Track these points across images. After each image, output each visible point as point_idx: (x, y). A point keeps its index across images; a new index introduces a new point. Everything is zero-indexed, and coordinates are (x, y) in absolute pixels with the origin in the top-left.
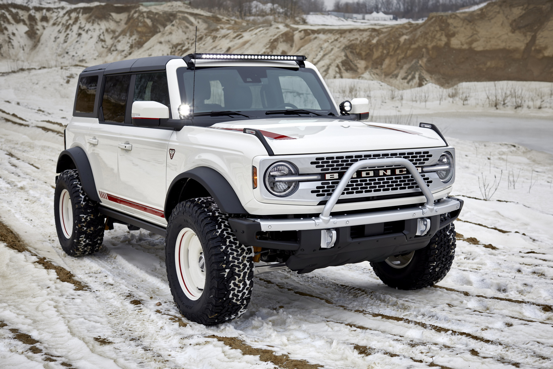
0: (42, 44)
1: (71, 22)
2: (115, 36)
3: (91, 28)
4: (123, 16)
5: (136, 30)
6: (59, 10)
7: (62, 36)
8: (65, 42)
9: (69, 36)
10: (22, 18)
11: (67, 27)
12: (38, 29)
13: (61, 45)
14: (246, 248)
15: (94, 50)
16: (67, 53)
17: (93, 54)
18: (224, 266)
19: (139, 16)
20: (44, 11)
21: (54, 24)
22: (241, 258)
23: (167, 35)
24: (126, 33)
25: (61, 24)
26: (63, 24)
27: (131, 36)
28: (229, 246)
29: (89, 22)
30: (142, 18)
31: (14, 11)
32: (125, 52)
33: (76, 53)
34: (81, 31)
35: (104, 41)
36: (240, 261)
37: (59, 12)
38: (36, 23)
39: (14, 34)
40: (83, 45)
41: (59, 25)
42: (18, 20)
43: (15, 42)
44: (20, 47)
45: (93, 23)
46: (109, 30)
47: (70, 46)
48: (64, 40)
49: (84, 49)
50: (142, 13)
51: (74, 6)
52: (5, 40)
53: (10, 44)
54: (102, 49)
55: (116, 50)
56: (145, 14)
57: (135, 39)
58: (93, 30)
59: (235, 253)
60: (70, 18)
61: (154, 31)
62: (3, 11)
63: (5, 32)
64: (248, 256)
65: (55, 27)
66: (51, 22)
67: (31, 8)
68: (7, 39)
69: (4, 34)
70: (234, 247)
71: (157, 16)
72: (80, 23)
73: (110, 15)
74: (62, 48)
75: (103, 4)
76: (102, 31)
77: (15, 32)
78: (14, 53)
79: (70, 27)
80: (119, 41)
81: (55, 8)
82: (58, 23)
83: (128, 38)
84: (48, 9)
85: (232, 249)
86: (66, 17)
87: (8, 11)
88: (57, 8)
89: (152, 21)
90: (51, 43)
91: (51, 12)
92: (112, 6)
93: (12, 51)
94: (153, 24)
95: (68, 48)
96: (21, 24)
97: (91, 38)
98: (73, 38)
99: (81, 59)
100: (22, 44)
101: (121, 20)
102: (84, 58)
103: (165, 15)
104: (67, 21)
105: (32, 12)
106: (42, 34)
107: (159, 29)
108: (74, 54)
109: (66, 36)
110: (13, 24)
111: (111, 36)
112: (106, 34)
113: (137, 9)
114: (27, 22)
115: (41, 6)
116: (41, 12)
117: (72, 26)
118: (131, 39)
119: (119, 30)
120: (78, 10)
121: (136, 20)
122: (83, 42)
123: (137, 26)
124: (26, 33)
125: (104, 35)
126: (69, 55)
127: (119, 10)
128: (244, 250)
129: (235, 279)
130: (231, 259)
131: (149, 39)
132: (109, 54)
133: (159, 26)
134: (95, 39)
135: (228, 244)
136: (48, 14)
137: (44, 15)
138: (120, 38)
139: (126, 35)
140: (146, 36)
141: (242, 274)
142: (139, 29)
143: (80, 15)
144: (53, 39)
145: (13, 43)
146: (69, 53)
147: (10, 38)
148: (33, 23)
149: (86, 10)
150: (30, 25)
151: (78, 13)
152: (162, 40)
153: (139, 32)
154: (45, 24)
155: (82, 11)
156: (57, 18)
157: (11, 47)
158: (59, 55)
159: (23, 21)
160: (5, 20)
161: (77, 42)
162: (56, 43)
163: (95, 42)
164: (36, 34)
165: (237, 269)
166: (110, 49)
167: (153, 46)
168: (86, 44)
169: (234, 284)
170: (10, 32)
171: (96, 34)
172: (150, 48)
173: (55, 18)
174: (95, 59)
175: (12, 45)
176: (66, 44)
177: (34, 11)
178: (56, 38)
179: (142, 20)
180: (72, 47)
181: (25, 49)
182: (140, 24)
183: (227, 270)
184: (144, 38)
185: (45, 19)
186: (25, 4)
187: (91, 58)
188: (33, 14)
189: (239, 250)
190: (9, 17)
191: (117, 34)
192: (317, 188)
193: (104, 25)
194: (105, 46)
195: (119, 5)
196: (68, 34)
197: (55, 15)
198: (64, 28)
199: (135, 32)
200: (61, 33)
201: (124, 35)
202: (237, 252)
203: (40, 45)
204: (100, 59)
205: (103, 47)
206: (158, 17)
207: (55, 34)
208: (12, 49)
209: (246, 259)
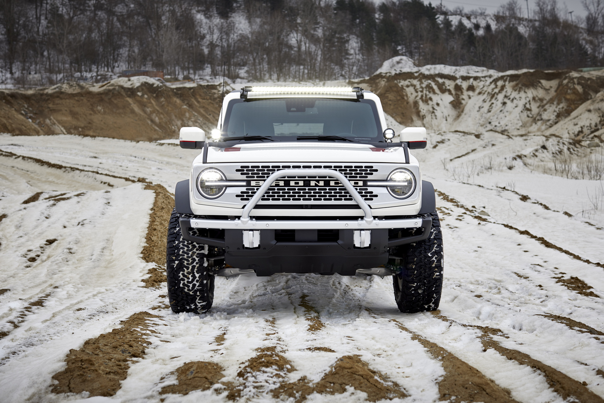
0: (465, 114)
1: (496, 90)
2: (542, 104)
3: (517, 97)
4: (554, 83)
5: (564, 97)
6: (487, 78)
7: (486, 106)
8: (489, 111)
9: (494, 105)
10: (448, 88)
11: (493, 96)
12: (463, 99)
13: (484, 115)
14: (197, 246)
15: (518, 120)
16: (490, 123)
17: (517, 124)
18: (174, 258)
19: (568, 82)
20: (472, 80)
21: (480, 93)
22: (191, 253)
23: (598, 103)
24: (554, 101)
25: (486, 93)
26: (489, 93)
27: (558, 104)
28: (182, 242)
29: (515, 90)
30: (572, 84)
31: (440, 81)
32: (551, 122)
33: (499, 123)
34: (506, 100)
35: (529, 110)
36: (190, 255)
37: (486, 80)
38: (462, 93)
39: (438, 104)
40: (507, 114)
41: (484, 93)
42: (443, 90)
43: (438, 113)
44: (443, 117)
45: (519, 91)
46: (537, 99)
47: (494, 116)
48: (489, 109)
49: (507, 118)
50: (572, 79)
51: (501, 74)
52: (429, 110)
53: (433, 114)
54: (528, 119)
55: (542, 119)
56: (576, 80)
57: (563, 108)
58: (519, 99)
59: (186, 248)
60: (496, 87)
61: (584, 98)
62: (429, 81)
63: (430, 102)
64: (198, 252)
65: (481, 96)
66: (478, 91)
67: (458, 77)
68: (431, 109)
69: (428, 104)
70: (186, 243)
71: (589, 82)
72: (506, 92)
73: (540, 82)
74: (485, 118)
75: (532, 71)
76: (528, 99)
77: (440, 102)
78: (437, 124)
79: (496, 95)
80: (545, 110)
81: (483, 77)
82: (483, 92)
83: (555, 106)
84: (476, 78)
85: (184, 245)
86: (493, 86)
87: (435, 81)
88: (485, 77)
89: (583, 87)
90: (475, 114)
91: (478, 81)
92: (542, 72)
93: (435, 122)
94: (584, 90)
95: (491, 118)
96: (447, 93)
97: (516, 107)
98: (498, 107)
99: (503, 129)
100: (446, 114)
101: (551, 87)
102: (507, 128)
103: (599, 81)
104: (493, 89)
105: (459, 82)
106: (467, 103)
107: (591, 96)
108: (497, 124)
109: (490, 106)
110: (438, 94)
111: (538, 104)
112: (532, 103)
113: (567, 75)
114: (453, 92)
115: (468, 75)
116: (468, 81)
117: (497, 95)
118: (559, 107)
119: (548, 98)
120: (505, 78)
121: (565, 87)
122: (507, 112)
123: (566, 93)
124: (451, 103)
125: (530, 104)
126: (492, 125)
127: (549, 77)
128: (196, 247)
129: (184, 271)
130: (181, 253)
131: (578, 107)
132: (534, 124)
133: (591, 93)
134: (521, 108)
135: (181, 240)
136: (475, 83)
137: (470, 84)
138: (547, 107)
139: (553, 104)
140: (574, 104)
141: (190, 267)
142: (568, 97)
143: (507, 83)
144: (477, 109)
145: (436, 114)
146: (492, 123)
147: (433, 109)
148: (459, 93)
149: (513, 78)
150: (456, 94)
151: (505, 81)
152: (592, 108)
153: (567, 100)
154: (471, 93)
155: (508, 78)
156: (484, 87)
157: (434, 117)
158: (482, 126)
159: (449, 91)
160: (431, 90)
161: (501, 111)
162: (479, 113)
163: (520, 111)
164: (461, 103)
165: (186, 262)
166: (535, 119)
167: (581, 115)
168: (511, 113)
169: (183, 274)
170: (434, 102)
171: (521, 103)
172: (577, 117)
173: (482, 87)
174: (518, 129)
175: (436, 116)
176: (490, 114)
177: (460, 80)
178: (480, 108)
179: (572, 87)
180: (496, 116)
181: (448, 119)
182: (569, 91)
183: (177, 262)
184: (573, 106)
185: (471, 88)
186: (452, 74)
187: (513, 128)
188: (459, 84)
189: (190, 246)
190: (435, 87)
191: (545, 102)
192: (242, 192)
193: (531, 93)
194: (531, 116)
195: (550, 71)
196: (493, 103)
197: (482, 84)
198: (489, 97)
199: (563, 100)
200: (485, 102)
201: (551, 103)
202: (188, 247)
203: (463, 115)
204: (523, 129)
205: (528, 116)
206: (591, 83)
207: (480, 103)
208: (435, 120)
209: (196, 254)
